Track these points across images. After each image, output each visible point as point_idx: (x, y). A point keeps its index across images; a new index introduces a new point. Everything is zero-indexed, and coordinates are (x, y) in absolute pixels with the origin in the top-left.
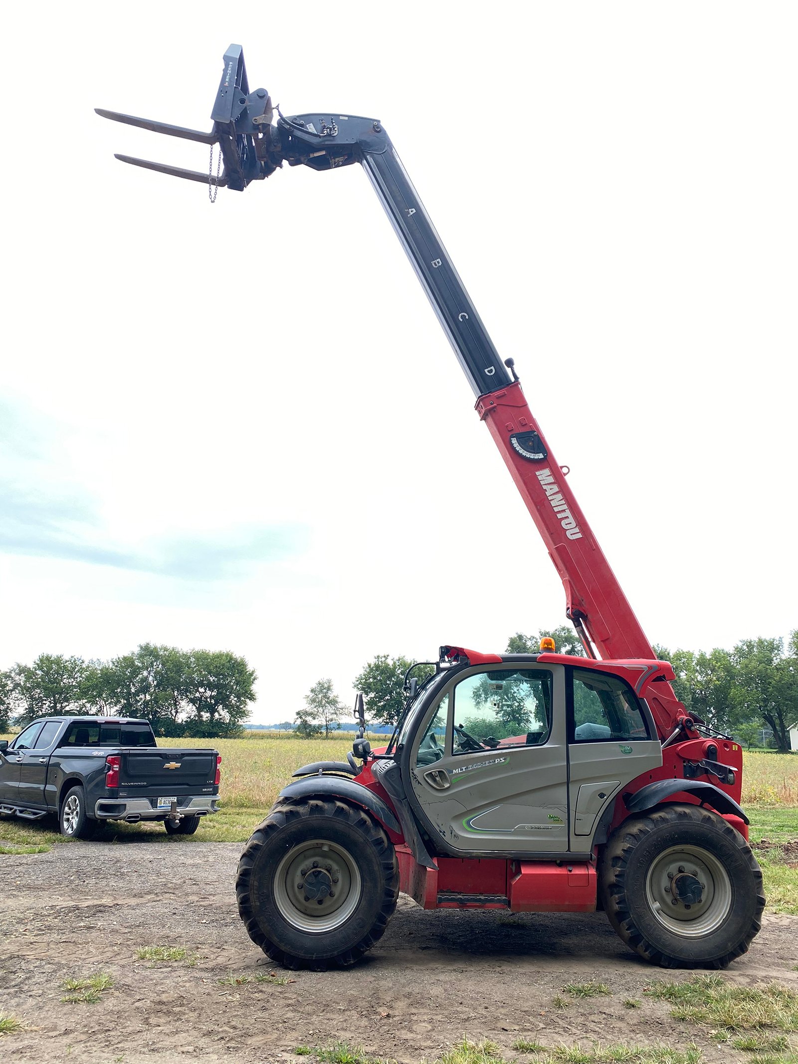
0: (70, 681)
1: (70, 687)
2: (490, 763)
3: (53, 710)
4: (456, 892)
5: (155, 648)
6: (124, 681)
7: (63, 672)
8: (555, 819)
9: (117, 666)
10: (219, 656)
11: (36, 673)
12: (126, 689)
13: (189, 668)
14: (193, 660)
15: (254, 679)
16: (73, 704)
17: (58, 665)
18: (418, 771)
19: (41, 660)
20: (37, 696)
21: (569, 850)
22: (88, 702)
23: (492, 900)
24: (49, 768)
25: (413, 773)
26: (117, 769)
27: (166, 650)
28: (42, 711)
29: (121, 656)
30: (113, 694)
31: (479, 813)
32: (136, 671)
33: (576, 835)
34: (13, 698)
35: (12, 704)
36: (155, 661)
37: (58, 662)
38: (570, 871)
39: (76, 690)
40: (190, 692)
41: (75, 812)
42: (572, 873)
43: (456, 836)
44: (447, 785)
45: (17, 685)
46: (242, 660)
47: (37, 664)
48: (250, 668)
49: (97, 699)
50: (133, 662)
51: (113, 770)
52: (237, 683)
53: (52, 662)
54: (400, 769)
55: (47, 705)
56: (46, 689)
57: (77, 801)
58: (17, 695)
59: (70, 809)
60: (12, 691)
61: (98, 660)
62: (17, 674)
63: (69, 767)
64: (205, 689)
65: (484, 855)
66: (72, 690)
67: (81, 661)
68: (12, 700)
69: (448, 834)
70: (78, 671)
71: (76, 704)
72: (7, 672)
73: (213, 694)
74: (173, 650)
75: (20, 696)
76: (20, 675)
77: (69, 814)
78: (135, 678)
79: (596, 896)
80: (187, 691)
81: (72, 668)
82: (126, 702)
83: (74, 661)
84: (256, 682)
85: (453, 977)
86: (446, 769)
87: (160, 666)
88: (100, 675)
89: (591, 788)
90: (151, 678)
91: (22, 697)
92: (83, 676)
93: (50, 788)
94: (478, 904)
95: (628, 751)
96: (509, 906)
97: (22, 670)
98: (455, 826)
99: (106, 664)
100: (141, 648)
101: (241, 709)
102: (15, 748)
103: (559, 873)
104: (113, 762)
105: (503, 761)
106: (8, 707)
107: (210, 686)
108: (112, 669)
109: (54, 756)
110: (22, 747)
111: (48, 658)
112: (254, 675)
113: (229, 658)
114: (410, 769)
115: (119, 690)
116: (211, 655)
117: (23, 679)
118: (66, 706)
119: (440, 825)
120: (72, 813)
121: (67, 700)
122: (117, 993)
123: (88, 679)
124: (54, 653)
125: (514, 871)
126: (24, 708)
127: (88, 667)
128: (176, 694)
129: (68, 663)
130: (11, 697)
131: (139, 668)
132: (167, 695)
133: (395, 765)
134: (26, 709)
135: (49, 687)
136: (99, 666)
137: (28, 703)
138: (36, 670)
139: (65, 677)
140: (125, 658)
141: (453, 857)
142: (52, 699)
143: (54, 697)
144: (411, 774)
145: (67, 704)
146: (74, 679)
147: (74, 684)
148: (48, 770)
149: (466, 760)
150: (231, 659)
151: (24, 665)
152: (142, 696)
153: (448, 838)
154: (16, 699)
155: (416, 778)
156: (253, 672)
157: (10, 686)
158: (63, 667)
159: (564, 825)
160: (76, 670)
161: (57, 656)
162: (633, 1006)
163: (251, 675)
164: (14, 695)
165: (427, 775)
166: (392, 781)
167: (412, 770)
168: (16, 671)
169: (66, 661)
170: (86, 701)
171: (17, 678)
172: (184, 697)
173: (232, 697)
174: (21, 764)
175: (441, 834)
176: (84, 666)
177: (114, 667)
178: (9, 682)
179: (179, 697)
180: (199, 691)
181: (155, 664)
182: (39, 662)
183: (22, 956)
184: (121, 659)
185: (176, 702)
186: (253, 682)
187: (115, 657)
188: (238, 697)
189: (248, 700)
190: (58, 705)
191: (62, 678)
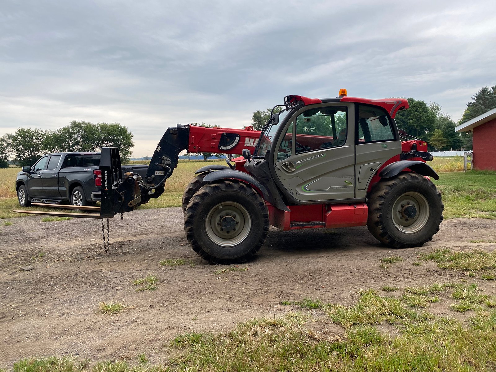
0: (37, 141)
1: (37, 144)
2: (316, 157)
3: (30, 156)
4: (298, 222)
5: (79, 123)
6: (66, 140)
7: (32, 136)
8: (348, 183)
9: (60, 133)
10: (112, 126)
11: (18, 138)
12: (67, 144)
13: (98, 132)
14: (99, 128)
15: (132, 137)
16: (41, 152)
17: (29, 133)
18: (278, 163)
19: (19, 131)
20: (21, 149)
21: (355, 198)
22: (49, 151)
23: (317, 224)
24: (59, 179)
25: (276, 165)
26: (100, 177)
27: (85, 124)
28: (25, 156)
29: (62, 128)
30: (60, 146)
31: (310, 183)
32: (71, 135)
33: (358, 190)
34: (8, 151)
35: (8, 153)
36: (80, 129)
37: (28, 131)
38: (355, 207)
39: (41, 145)
40: (100, 144)
41: (79, 199)
42: (356, 208)
43: (299, 195)
44: (293, 170)
45: (8, 145)
46: (124, 127)
47: (18, 133)
48: (129, 131)
49: (53, 149)
50: (69, 130)
51: (98, 177)
52: (123, 138)
53: (25, 132)
54: (268, 163)
55: (27, 153)
56: (24, 146)
57: (80, 194)
58: (10, 149)
59: (76, 198)
60: (6, 147)
61: (50, 130)
62: (8, 139)
63: (71, 178)
64: (108, 142)
65: (313, 203)
66: (39, 145)
67: (41, 131)
68: (7, 152)
69: (295, 194)
70: (40, 136)
71: (42, 152)
72: (2, 138)
73: (112, 144)
74: (89, 124)
75: (12, 150)
76: (9, 139)
77: (76, 200)
78: (71, 138)
79: (367, 218)
80: (98, 143)
81: (37, 135)
82: (68, 150)
83: (37, 131)
84: (132, 138)
85: (324, 259)
86: (294, 162)
87: (83, 132)
88: (52, 138)
89: (366, 166)
90: (79, 138)
91: (13, 150)
92: (44, 138)
93: (62, 188)
94: (309, 226)
95: (385, 147)
96: (325, 226)
97: (10, 137)
98: (298, 190)
99: (55, 132)
100: (72, 123)
101: (127, 150)
102: (35, 170)
103: (350, 208)
104: (97, 173)
105: (322, 155)
106: (6, 155)
107: (110, 140)
108: (58, 134)
109: (60, 173)
110: (38, 170)
111: (23, 130)
112: (131, 134)
113: (118, 126)
114: (274, 162)
115: (64, 144)
116: (108, 125)
117: (12, 141)
118: (37, 153)
119: (291, 190)
120: (78, 200)
121: (37, 150)
122: (162, 284)
123: (46, 139)
124: (26, 128)
125: (327, 210)
126: (15, 155)
127: (45, 134)
128: (93, 145)
129: (34, 132)
130: (7, 150)
131: (72, 133)
132: (89, 145)
133: (265, 161)
134: (16, 156)
135: (26, 145)
136: (51, 133)
137: (17, 153)
138: (17, 136)
139: (34, 139)
140: (64, 129)
141: (297, 205)
142: (29, 150)
143: (30, 149)
144: (275, 165)
145: (38, 152)
146: (39, 140)
147: (39, 142)
148: (59, 180)
149: (303, 156)
150: (119, 127)
151: (10, 134)
152: (76, 147)
153: (295, 196)
154: (9, 151)
155: (277, 167)
156: (131, 133)
157: (5, 145)
158: (32, 134)
159: (353, 186)
160: (39, 135)
161: (28, 129)
162: (418, 265)
163: (130, 134)
164: (8, 149)
165: (283, 165)
166: (264, 169)
167: (275, 163)
168: (7, 137)
169: (33, 131)
170: (47, 150)
171: (8, 141)
172: (97, 146)
173: (122, 145)
174: (42, 178)
175: (291, 194)
176: (43, 133)
177: (59, 133)
178: (4, 143)
179: (95, 146)
180: (104, 143)
181: (80, 131)
182: (18, 132)
183: (99, 270)
184: (62, 129)
185: (94, 149)
186: (131, 138)
187: (59, 128)
188: (125, 145)
189: (130, 147)
190: (33, 153)
191: (32, 139)
